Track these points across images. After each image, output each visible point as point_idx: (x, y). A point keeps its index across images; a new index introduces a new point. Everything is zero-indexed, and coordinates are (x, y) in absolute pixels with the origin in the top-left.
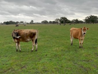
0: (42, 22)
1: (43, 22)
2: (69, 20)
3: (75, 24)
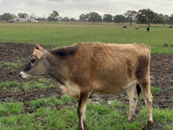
0: (81, 17)
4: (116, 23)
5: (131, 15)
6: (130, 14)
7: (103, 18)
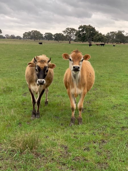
0: (25, 35)
1: (29, 34)
2: (100, 34)
3: (115, 44)
4: (56, 41)
5: (70, 33)
6: (69, 31)
7: (44, 36)
